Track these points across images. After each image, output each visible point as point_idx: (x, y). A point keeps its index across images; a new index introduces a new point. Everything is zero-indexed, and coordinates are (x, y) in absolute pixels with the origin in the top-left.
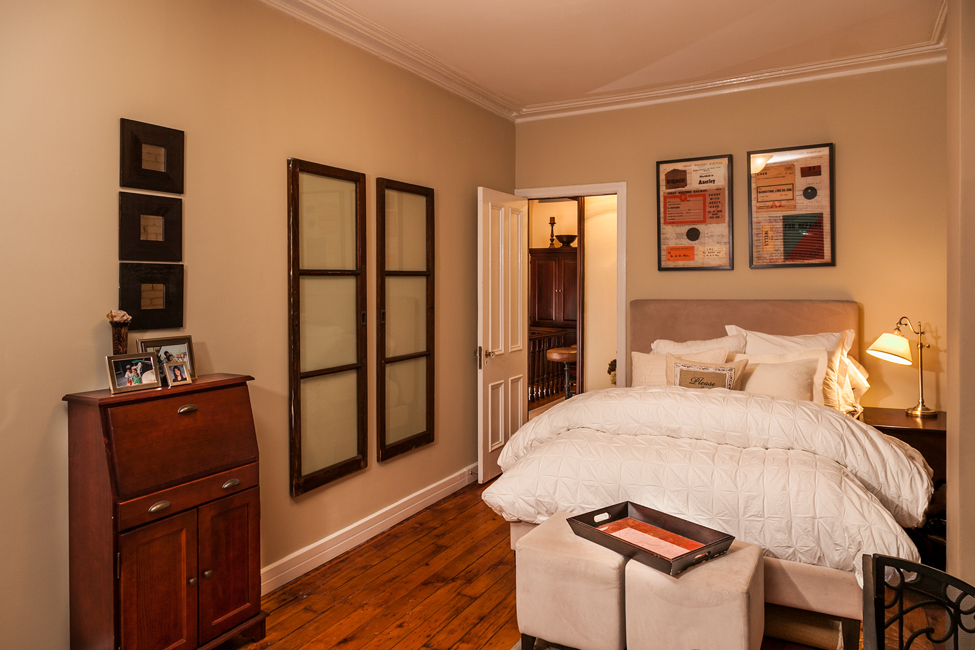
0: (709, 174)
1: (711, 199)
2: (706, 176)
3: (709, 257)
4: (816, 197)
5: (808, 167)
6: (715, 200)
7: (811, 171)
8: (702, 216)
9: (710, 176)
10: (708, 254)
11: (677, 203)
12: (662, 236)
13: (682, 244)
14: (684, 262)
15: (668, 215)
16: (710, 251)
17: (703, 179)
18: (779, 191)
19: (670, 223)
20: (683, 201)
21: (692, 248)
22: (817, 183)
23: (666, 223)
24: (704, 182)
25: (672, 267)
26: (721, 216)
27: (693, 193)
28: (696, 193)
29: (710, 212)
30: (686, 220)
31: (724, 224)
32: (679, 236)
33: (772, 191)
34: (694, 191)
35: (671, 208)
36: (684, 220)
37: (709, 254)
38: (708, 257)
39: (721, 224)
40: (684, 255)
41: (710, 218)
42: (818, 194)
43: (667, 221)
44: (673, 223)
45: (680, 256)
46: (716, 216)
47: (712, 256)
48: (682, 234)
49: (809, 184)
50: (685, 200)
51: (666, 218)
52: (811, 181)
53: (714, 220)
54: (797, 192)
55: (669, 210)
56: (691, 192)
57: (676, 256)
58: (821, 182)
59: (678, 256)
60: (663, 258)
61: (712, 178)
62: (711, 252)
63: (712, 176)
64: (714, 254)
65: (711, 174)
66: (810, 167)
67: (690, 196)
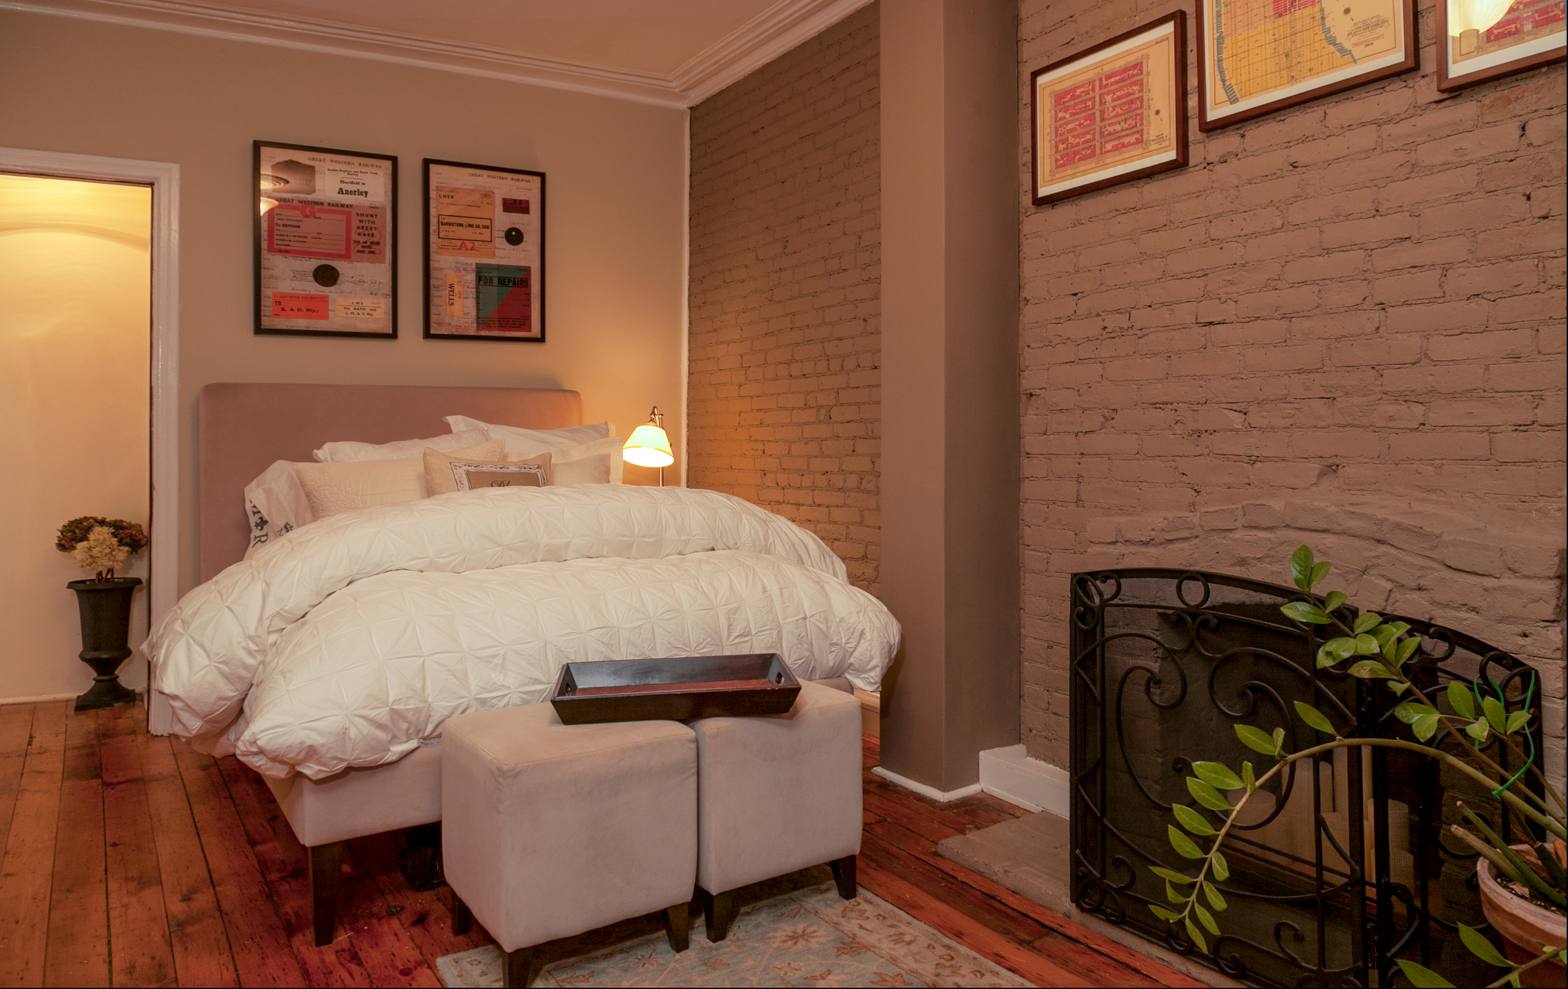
0: (358, 181)
1: (361, 221)
2: (352, 183)
3: (356, 315)
4: (523, 243)
5: (512, 200)
6: (367, 224)
7: (515, 206)
8: (344, 248)
9: (359, 184)
10: (353, 311)
11: (295, 219)
12: (264, 273)
13: (304, 290)
14: (309, 320)
15: (276, 237)
16: (357, 306)
17: (346, 187)
18: (471, 226)
19: (281, 251)
20: (307, 216)
21: (324, 299)
22: (523, 224)
23: (272, 250)
24: (347, 192)
25: (284, 327)
26: (377, 251)
27: (326, 207)
28: (333, 208)
29: (359, 242)
30: (313, 250)
31: (383, 265)
32: (298, 275)
33: (460, 225)
34: (329, 204)
35: (283, 225)
36: (308, 250)
37: (356, 312)
38: (353, 315)
39: (377, 265)
40: (308, 310)
41: (359, 251)
42: (525, 240)
43: (275, 247)
44: (287, 252)
45: (299, 310)
46: (370, 249)
47: (361, 315)
48: (305, 274)
49: (513, 223)
50: (312, 215)
51: (273, 243)
52: (515, 219)
53: (366, 256)
54: (496, 232)
55: (278, 228)
56: (322, 204)
57: (292, 310)
58: (529, 223)
59: (295, 309)
60: (266, 311)
61: (362, 188)
62: (359, 307)
63: (363, 184)
64: (365, 312)
65: (361, 182)
66: (515, 200)
67: (321, 211)
